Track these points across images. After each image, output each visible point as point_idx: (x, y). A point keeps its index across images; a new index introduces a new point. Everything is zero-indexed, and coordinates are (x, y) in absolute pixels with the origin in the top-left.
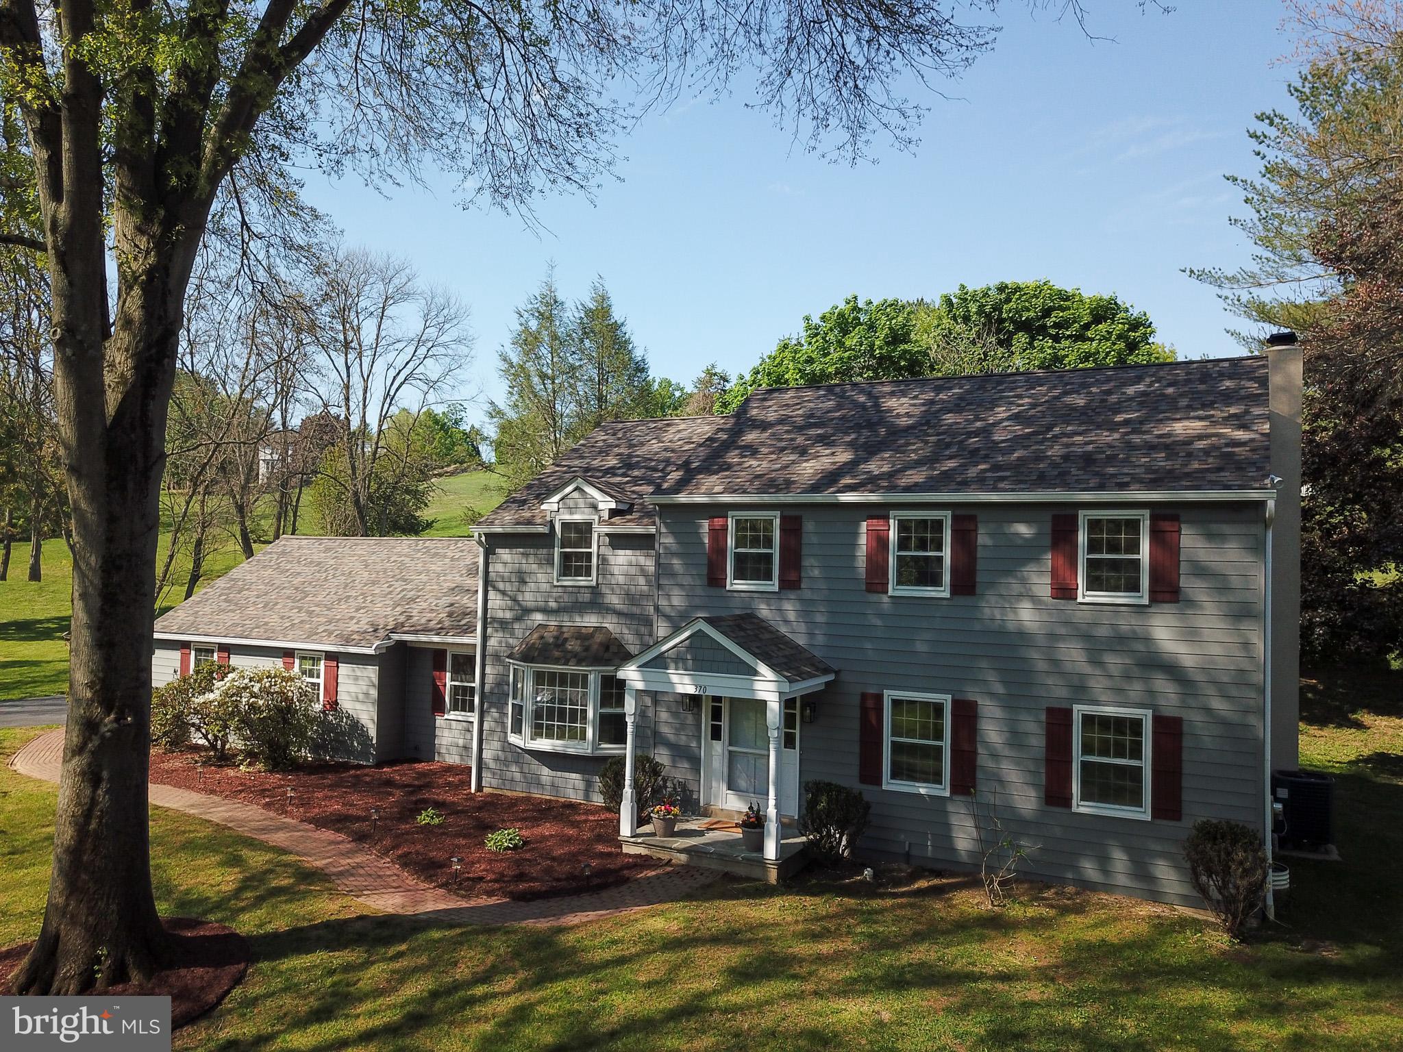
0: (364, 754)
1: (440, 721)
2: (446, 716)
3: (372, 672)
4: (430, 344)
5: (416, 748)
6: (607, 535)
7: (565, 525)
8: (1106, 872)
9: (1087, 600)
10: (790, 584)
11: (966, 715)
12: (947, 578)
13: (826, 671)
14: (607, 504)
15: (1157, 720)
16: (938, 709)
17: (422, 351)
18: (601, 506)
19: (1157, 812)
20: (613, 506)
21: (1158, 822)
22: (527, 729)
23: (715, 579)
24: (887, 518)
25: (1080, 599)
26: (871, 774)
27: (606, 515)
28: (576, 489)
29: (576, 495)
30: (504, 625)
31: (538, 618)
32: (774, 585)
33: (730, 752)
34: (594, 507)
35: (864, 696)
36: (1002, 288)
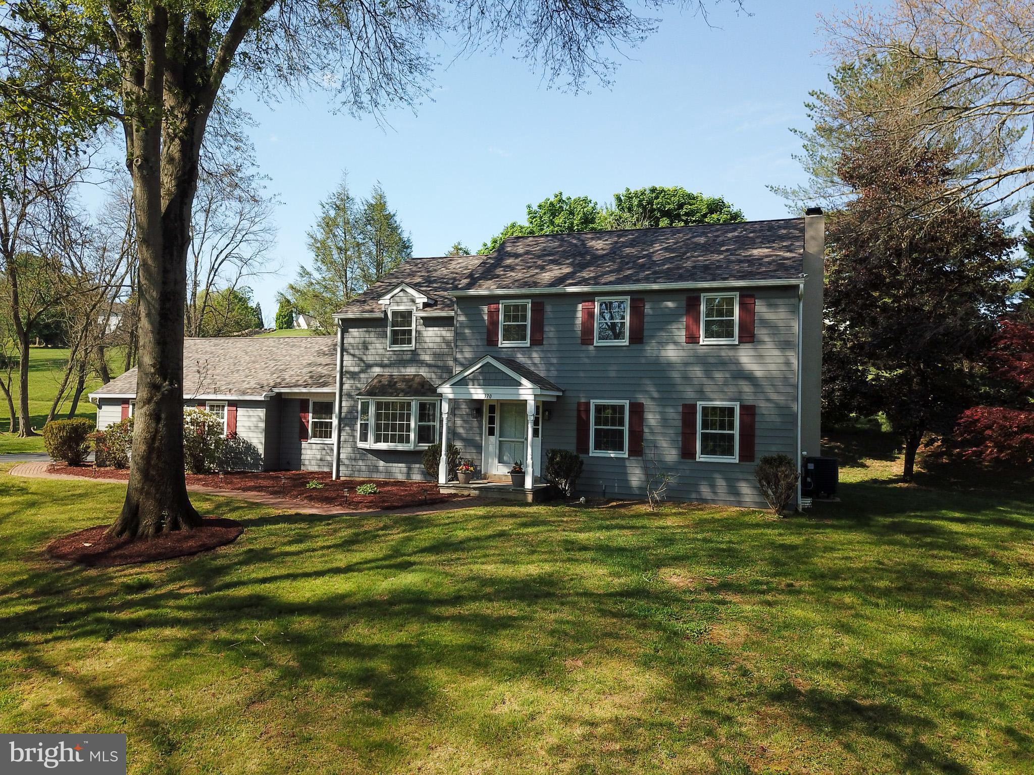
0: (256, 465)
1: (304, 444)
2: (309, 441)
3: (261, 413)
4: (244, 232)
5: (288, 463)
6: (422, 318)
7: (394, 313)
8: (715, 493)
9: (705, 343)
10: (537, 341)
11: (637, 410)
12: (627, 334)
13: (558, 390)
14: (421, 299)
15: (742, 407)
16: (622, 407)
17: (239, 237)
18: (418, 301)
19: (742, 458)
20: (425, 300)
21: (742, 463)
22: (371, 437)
23: (491, 341)
24: (593, 301)
25: (701, 343)
26: (583, 447)
27: (421, 306)
28: (402, 290)
29: (401, 294)
30: (354, 375)
31: (377, 370)
32: (527, 343)
33: (500, 441)
34: (413, 301)
35: (579, 404)
36: (653, 190)
